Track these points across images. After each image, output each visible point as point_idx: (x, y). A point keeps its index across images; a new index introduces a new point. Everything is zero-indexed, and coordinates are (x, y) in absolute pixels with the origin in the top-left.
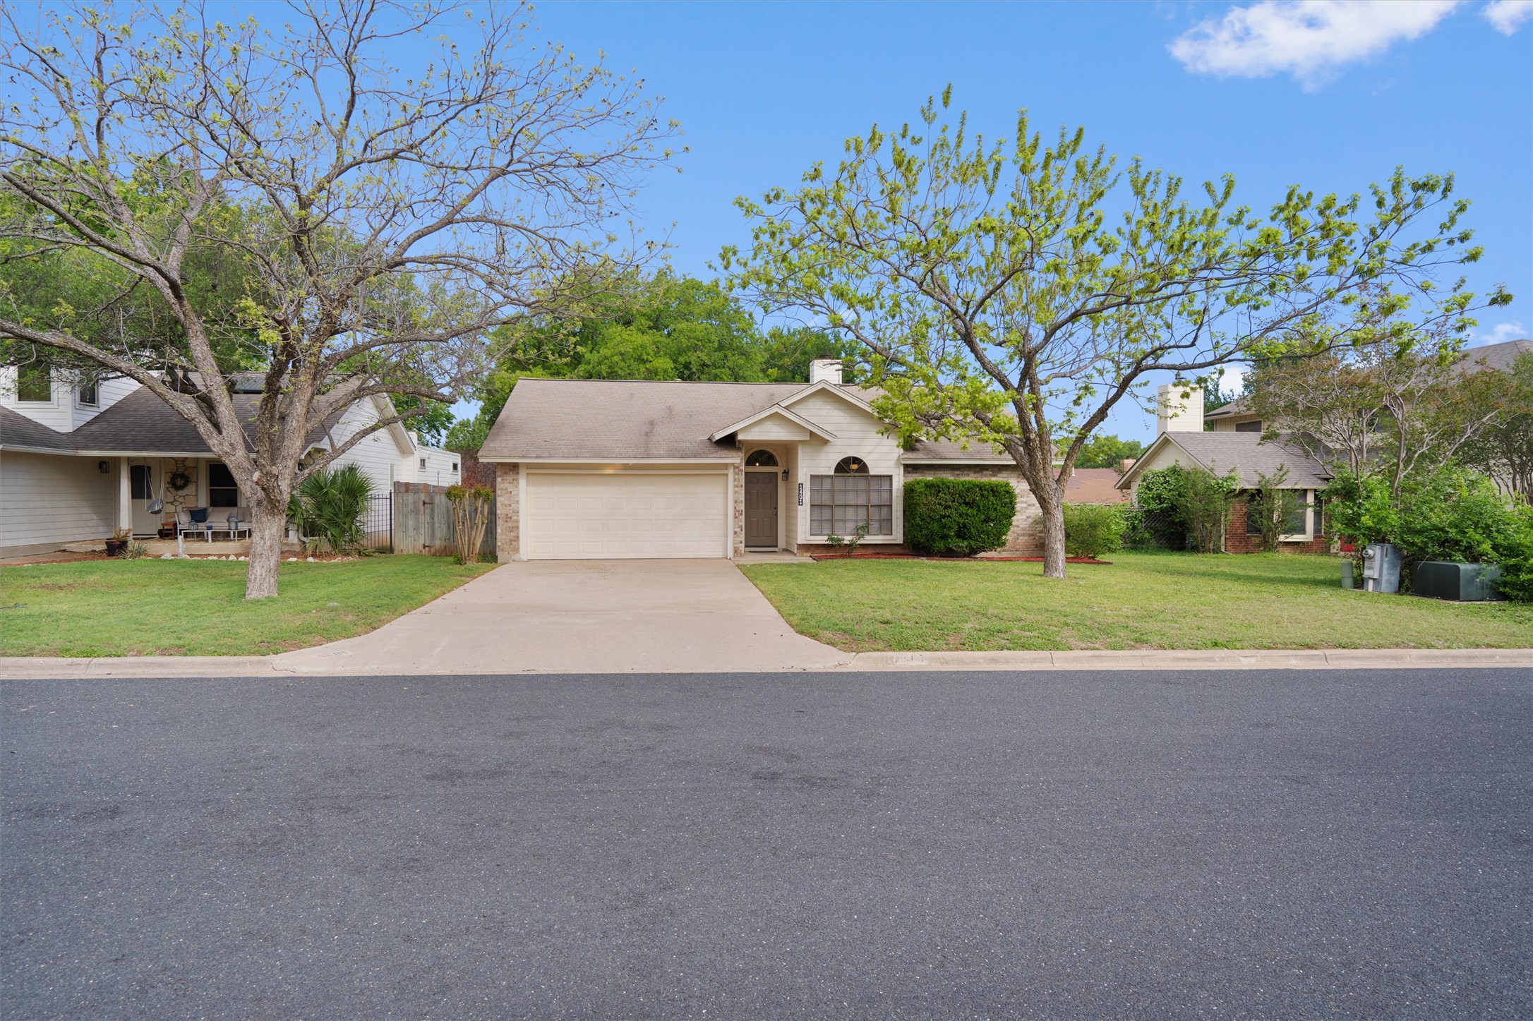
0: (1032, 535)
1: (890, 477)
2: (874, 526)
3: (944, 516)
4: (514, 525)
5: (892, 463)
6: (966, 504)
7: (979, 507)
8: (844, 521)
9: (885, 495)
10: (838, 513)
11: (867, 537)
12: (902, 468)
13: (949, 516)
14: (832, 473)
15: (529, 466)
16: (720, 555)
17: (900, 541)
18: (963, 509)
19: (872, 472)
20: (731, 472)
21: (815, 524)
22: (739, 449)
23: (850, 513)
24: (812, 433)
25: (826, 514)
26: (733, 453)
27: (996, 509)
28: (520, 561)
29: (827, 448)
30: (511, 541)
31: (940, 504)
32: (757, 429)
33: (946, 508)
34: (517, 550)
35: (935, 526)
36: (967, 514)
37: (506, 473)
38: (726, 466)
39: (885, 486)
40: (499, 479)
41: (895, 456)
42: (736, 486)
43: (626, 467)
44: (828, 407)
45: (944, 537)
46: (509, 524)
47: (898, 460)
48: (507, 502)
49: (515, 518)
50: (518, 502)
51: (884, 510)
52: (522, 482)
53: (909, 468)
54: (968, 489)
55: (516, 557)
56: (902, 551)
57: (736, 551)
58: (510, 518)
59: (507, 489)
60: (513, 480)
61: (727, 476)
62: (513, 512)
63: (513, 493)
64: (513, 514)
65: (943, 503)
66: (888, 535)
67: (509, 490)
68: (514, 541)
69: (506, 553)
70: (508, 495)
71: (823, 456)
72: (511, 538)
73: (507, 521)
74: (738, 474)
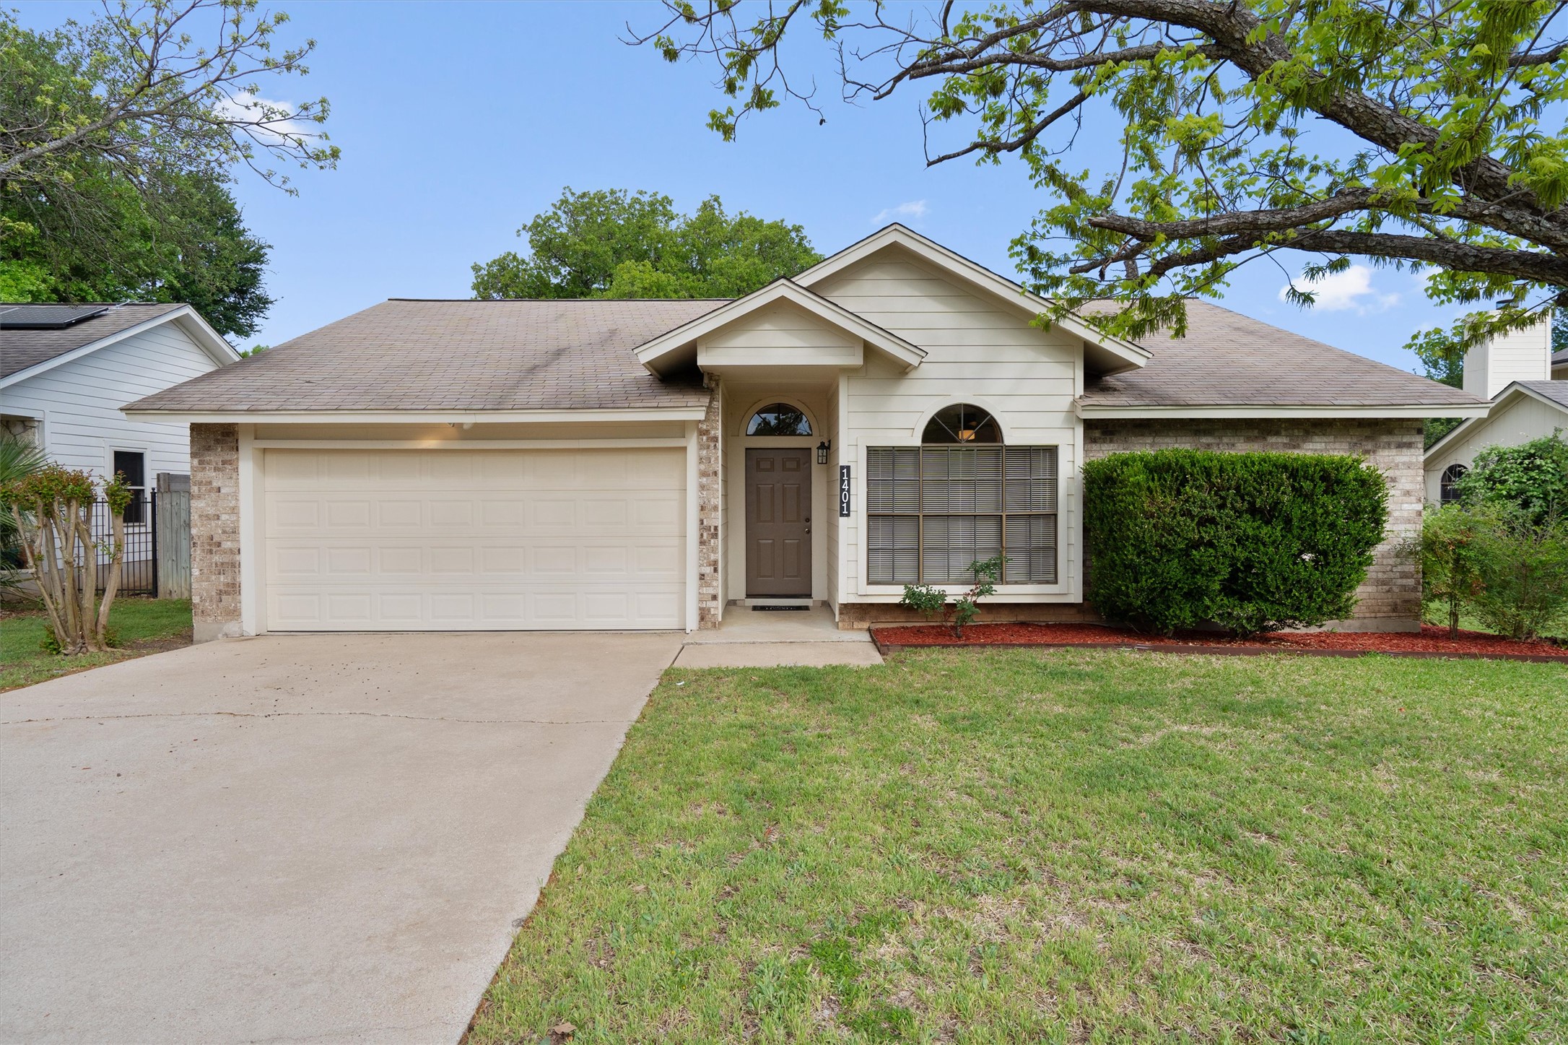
0: (1384, 583)
1: (1052, 451)
2: (1015, 565)
3: (1196, 545)
4: (226, 559)
5: (1059, 419)
6: (1253, 510)
7: (1288, 521)
8: (947, 551)
9: (1043, 494)
10: (932, 533)
11: (998, 588)
12: (1080, 431)
13: (1210, 544)
14: (917, 441)
15: (260, 432)
16: (673, 623)
17: (1076, 596)
18: (1247, 526)
19: (1012, 437)
20: (692, 444)
21: (880, 557)
22: (710, 392)
23: (960, 532)
24: (869, 350)
25: (905, 536)
26: (692, 400)
27: (1332, 526)
28: (243, 638)
29: (907, 387)
30: (220, 593)
31: (1188, 514)
32: (742, 340)
33: (1205, 521)
34: (235, 613)
35: (1174, 569)
36: (1257, 539)
37: (208, 449)
38: (680, 428)
39: (1042, 473)
40: (196, 463)
41: (1065, 403)
42: (703, 474)
45: (1194, 595)
46: (216, 558)
47: (1072, 411)
48: (211, 511)
49: (227, 545)
50: (234, 510)
51: (1039, 527)
52: (247, 466)
53: (1097, 430)
54: (1260, 477)
55: (232, 627)
56: (1076, 619)
57: (703, 616)
58: (219, 544)
59: (210, 483)
60: (224, 462)
61: (684, 449)
62: (224, 532)
63: (223, 491)
64: (224, 537)
65: (1195, 510)
66: (1048, 582)
67: (215, 484)
68: (227, 593)
69: (209, 620)
70: (214, 495)
71: (896, 403)
72: (222, 588)
73: (211, 552)
74: (708, 447)
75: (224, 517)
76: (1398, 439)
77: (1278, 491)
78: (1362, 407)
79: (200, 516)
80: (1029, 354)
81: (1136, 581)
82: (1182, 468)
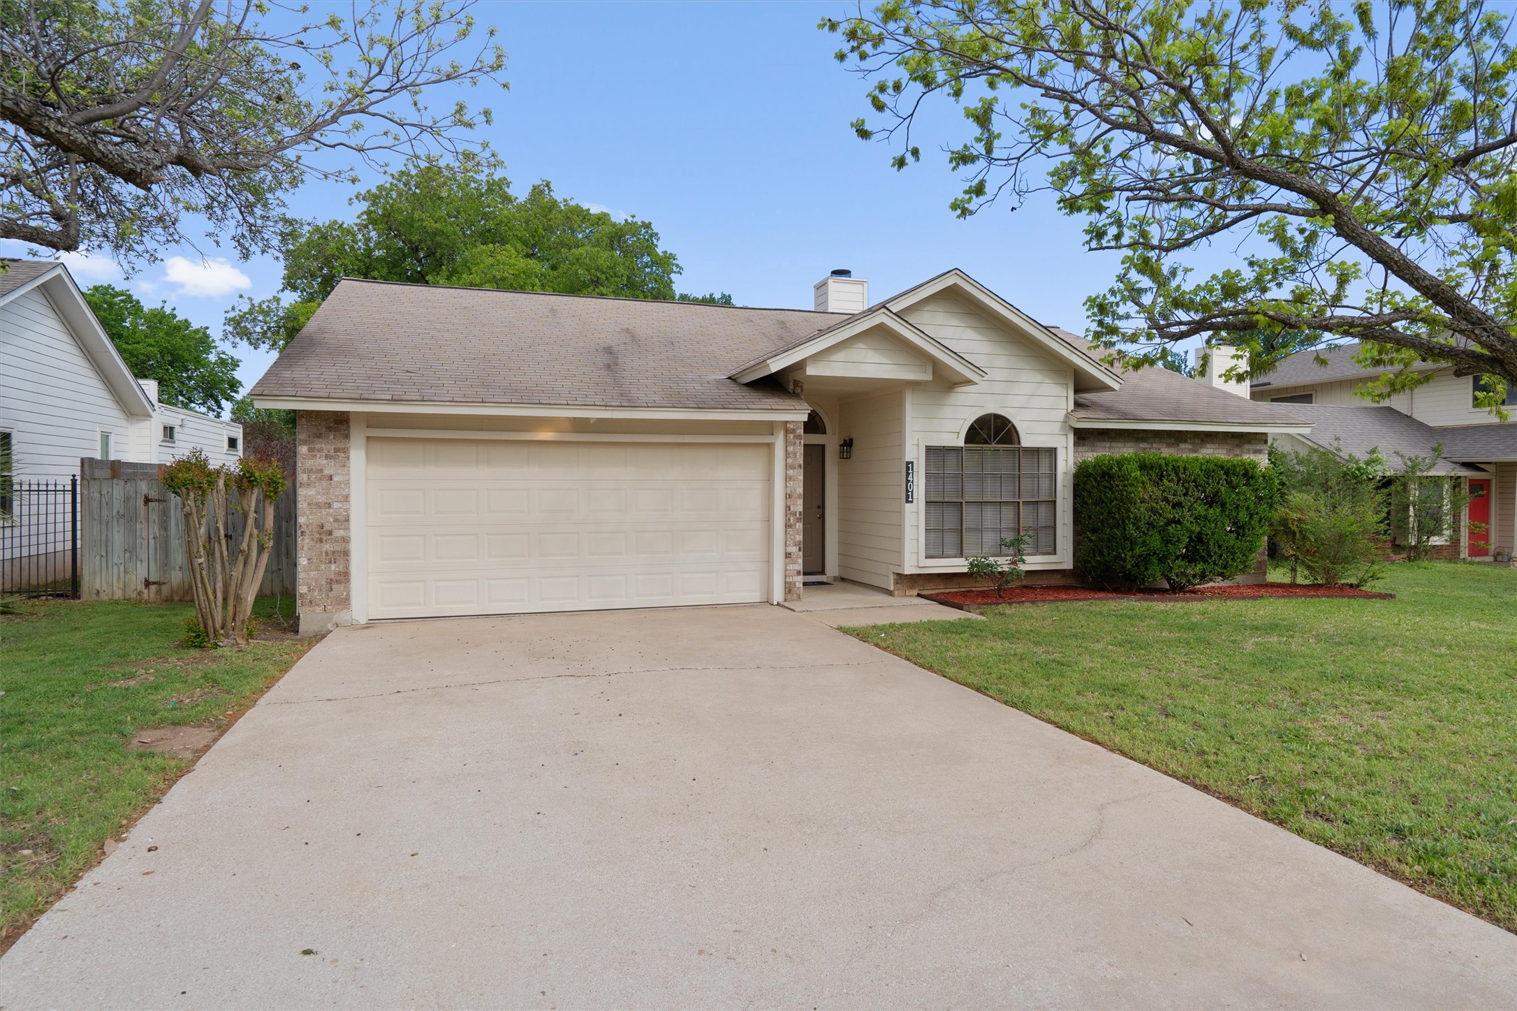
1: (1052, 452)
3: (1170, 522)
4: (339, 547)
5: (1056, 428)
8: (979, 530)
9: (1045, 484)
10: (970, 517)
11: (1028, 558)
12: (1071, 437)
13: (1178, 522)
14: (960, 442)
15: (373, 421)
16: (755, 596)
17: (1068, 564)
18: (1200, 508)
19: (1026, 442)
20: (779, 442)
21: (932, 535)
22: (794, 395)
23: (990, 516)
25: (952, 518)
26: (789, 403)
28: (354, 627)
30: (331, 582)
31: (1166, 499)
32: (840, 356)
33: (1178, 505)
34: (345, 602)
35: (1155, 541)
37: (319, 436)
38: (770, 427)
39: (1045, 469)
40: (303, 449)
41: (1060, 415)
42: (789, 468)
43: (580, 425)
44: (955, 322)
45: (1165, 559)
46: (327, 547)
47: (1065, 422)
48: (322, 499)
49: (341, 533)
50: (346, 498)
51: (1044, 511)
52: (357, 455)
53: (1082, 437)
54: (1208, 473)
55: (342, 616)
56: (1070, 582)
57: (789, 589)
58: (330, 533)
59: (321, 471)
60: (336, 450)
61: (770, 446)
62: (336, 520)
63: (335, 479)
64: (336, 525)
65: (1170, 497)
66: (1049, 554)
67: (326, 472)
68: (338, 582)
69: (319, 609)
70: (325, 483)
71: (946, 412)
72: (332, 577)
73: (321, 540)
74: (795, 444)
75: (336, 505)
76: (1253, 447)
78: (1244, 424)
79: (309, 504)
80: (1038, 377)
81: (1132, 550)
82: (1160, 466)
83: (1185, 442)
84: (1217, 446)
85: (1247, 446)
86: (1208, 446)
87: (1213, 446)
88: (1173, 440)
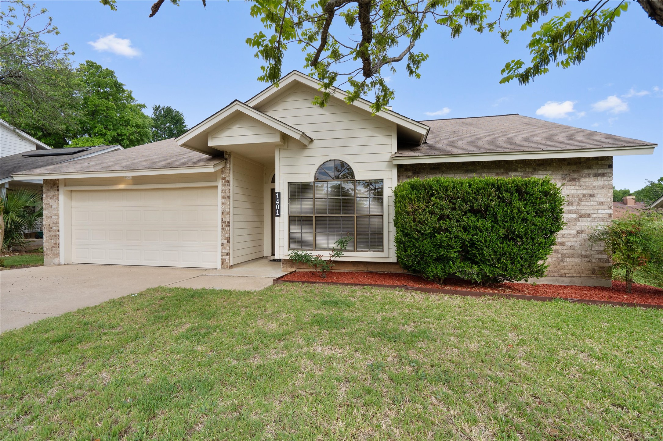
0: (586, 257)
2: (362, 242)
3: (439, 231)
4: (54, 233)
5: (384, 166)
6: (475, 212)
7: (495, 216)
8: (328, 234)
9: (376, 204)
10: (322, 224)
12: (395, 171)
13: (447, 230)
14: (312, 179)
15: (67, 183)
16: (212, 265)
17: (393, 259)
18: (470, 220)
19: (359, 176)
20: (219, 184)
21: (295, 236)
22: (227, 159)
23: (335, 225)
24: (284, 135)
25: (308, 226)
26: (210, 163)
27: (525, 220)
28: (60, 265)
30: (52, 247)
31: (432, 213)
33: (442, 217)
34: (57, 255)
35: (427, 244)
36: (476, 228)
37: (50, 190)
38: (215, 177)
39: (374, 193)
40: (44, 196)
41: (387, 157)
42: (223, 198)
45: (441, 259)
46: (51, 233)
47: (390, 161)
48: (49, 215)
49: (54, 228)
50: (57, 215)
51: (374, 222)
52: (62, 197)
53: (402, 170)
54: (478, 191)
55: (56, 261)
57: (223, 262)
58: (52, 228)
59: (49, 204)
60: (53, 196)
61: (216, 187)
62: (53, 223)
63: (53, 207)
64: (53, 225)
65: (437, 211)
66: (378, 251)
67: (51, 204)
68: (54, 247)
69: (49, 257)
70: (50, 208)
71: (303, 161)
72: (52, 245)
73: (49, 231)
74: (225, 185)
75: (53, 217)
76: (595, 171)
77: (488, 199)
79: (46, 217)
81: (406, 251)
82: (431, 187)
83: (516, 170)
84: (550, 172)
85: (586, 171)
86: (540, 172)
87: (546, 173)
88: (502, 170)
